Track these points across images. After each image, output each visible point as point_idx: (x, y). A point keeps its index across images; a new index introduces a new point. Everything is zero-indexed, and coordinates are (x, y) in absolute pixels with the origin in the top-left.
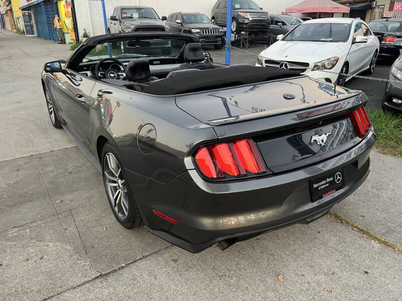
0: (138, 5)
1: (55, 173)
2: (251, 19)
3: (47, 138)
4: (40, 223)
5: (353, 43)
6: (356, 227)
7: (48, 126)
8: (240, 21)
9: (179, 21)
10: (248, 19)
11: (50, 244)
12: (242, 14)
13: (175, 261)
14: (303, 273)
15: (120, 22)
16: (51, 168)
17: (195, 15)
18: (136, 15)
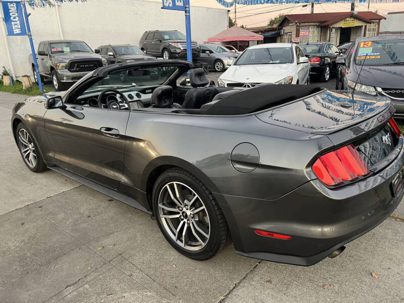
0: (62, 39)
1: (71, 220)
2: (182, 48)
3: (32, 184)
4: (95, 275)
5: (298, 64)
6: (398, 218)
7: (23, 172)
8: (172, 51)
9: (111, 54)
10: (180, 48)
11: (124, 295)
12: (173, 44)
13: (270, 281)
14: (388, 266)
15: (50, 56)
16: (62, 215)
17: (127, 47)
18: (67, 50)
